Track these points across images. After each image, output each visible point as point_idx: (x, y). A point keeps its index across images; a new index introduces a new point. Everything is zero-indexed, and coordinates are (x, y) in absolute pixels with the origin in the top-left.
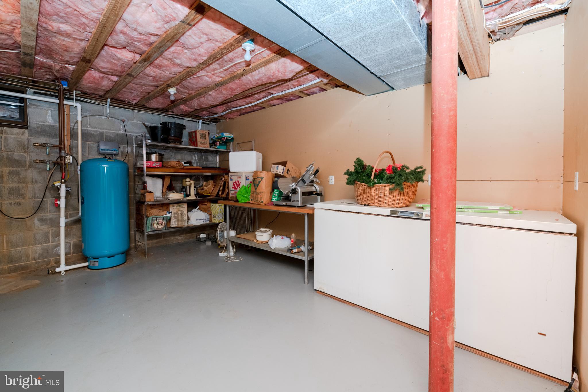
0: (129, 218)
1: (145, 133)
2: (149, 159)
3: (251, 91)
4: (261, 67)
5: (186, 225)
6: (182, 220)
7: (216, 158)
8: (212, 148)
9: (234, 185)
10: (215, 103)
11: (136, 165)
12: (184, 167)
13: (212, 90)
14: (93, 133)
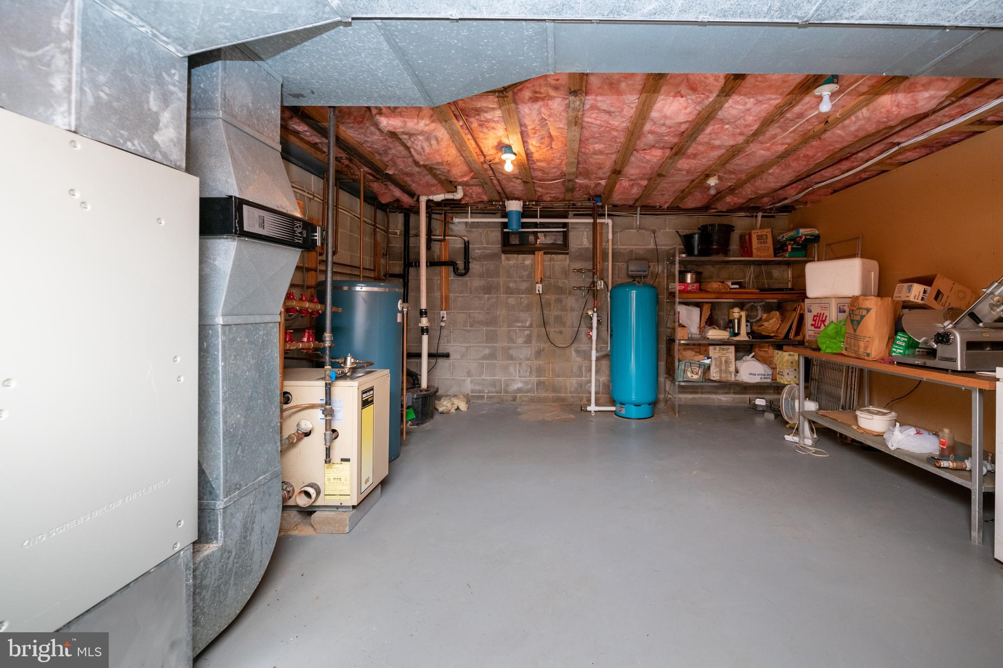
0: (658, 359)
1: (678, 244)
2: (682, 280)
3: (848, 150)
4: (861, 109)
5: (733, 378)
6: (727, 371)
7: (786, 272)
8: (779, 257)
9: (814, 320)
10: (779, 185)
11: (668, 289)
12: (731, 290)
13: (773, 166)
14: (622, 251)
